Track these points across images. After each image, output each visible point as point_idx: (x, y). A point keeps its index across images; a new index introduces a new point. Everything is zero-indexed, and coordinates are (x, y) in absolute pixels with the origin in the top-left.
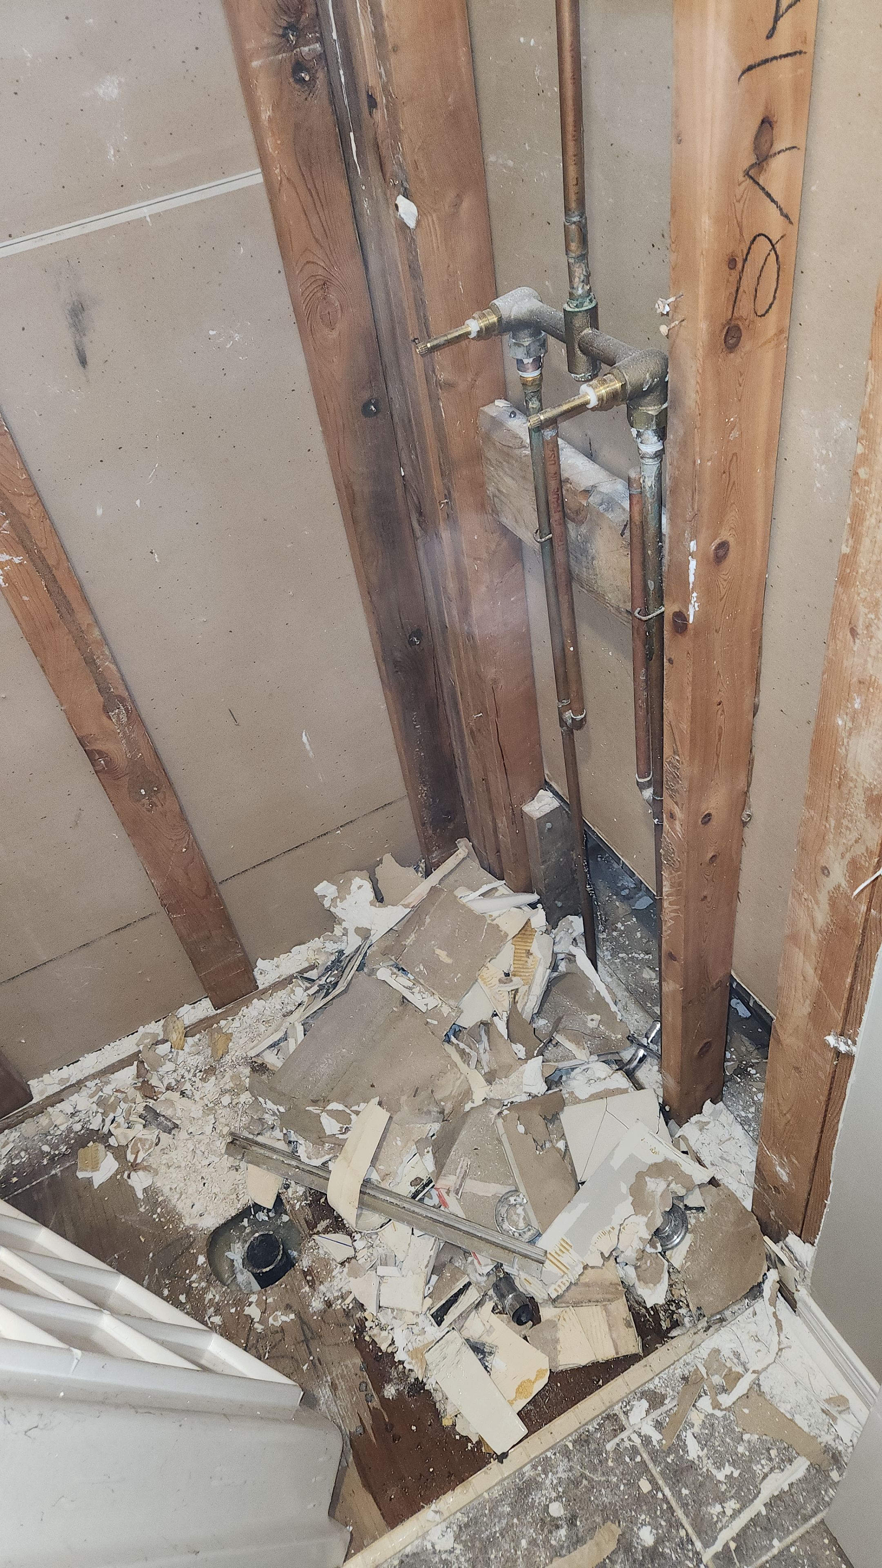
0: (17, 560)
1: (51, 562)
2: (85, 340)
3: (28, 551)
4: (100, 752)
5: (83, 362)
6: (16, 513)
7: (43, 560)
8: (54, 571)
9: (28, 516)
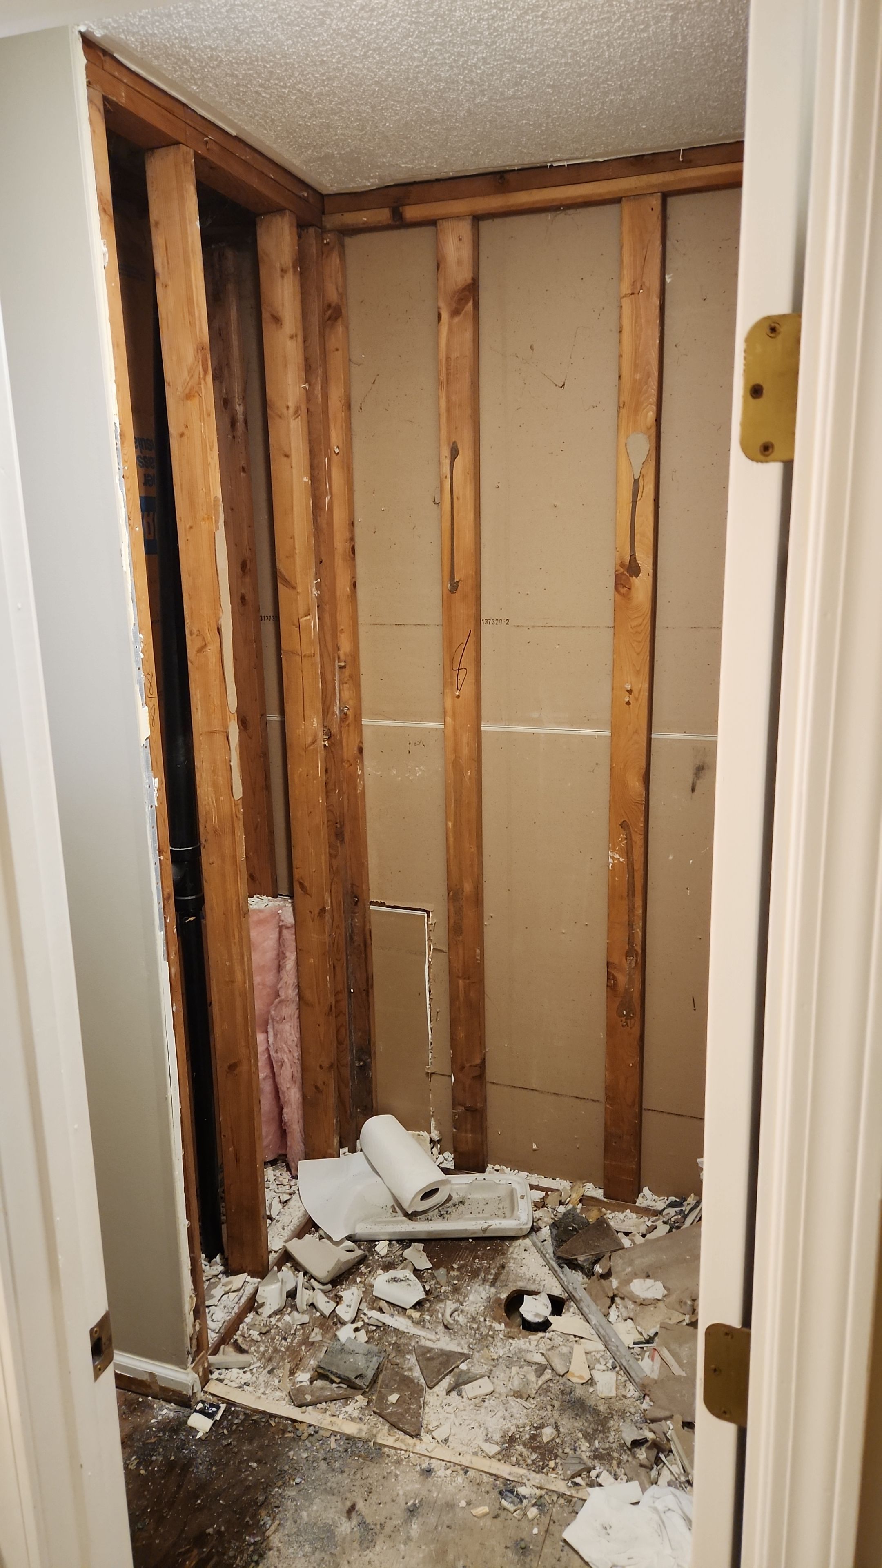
0: (621, 860)
1: (635, 868)
2: (698, 782)
3: (628, 858)
4: (613, 975)
5: (693, 790)
6: (631, 839)
7: (633, 866)
8: (635, 873)
9: (636, 843)
